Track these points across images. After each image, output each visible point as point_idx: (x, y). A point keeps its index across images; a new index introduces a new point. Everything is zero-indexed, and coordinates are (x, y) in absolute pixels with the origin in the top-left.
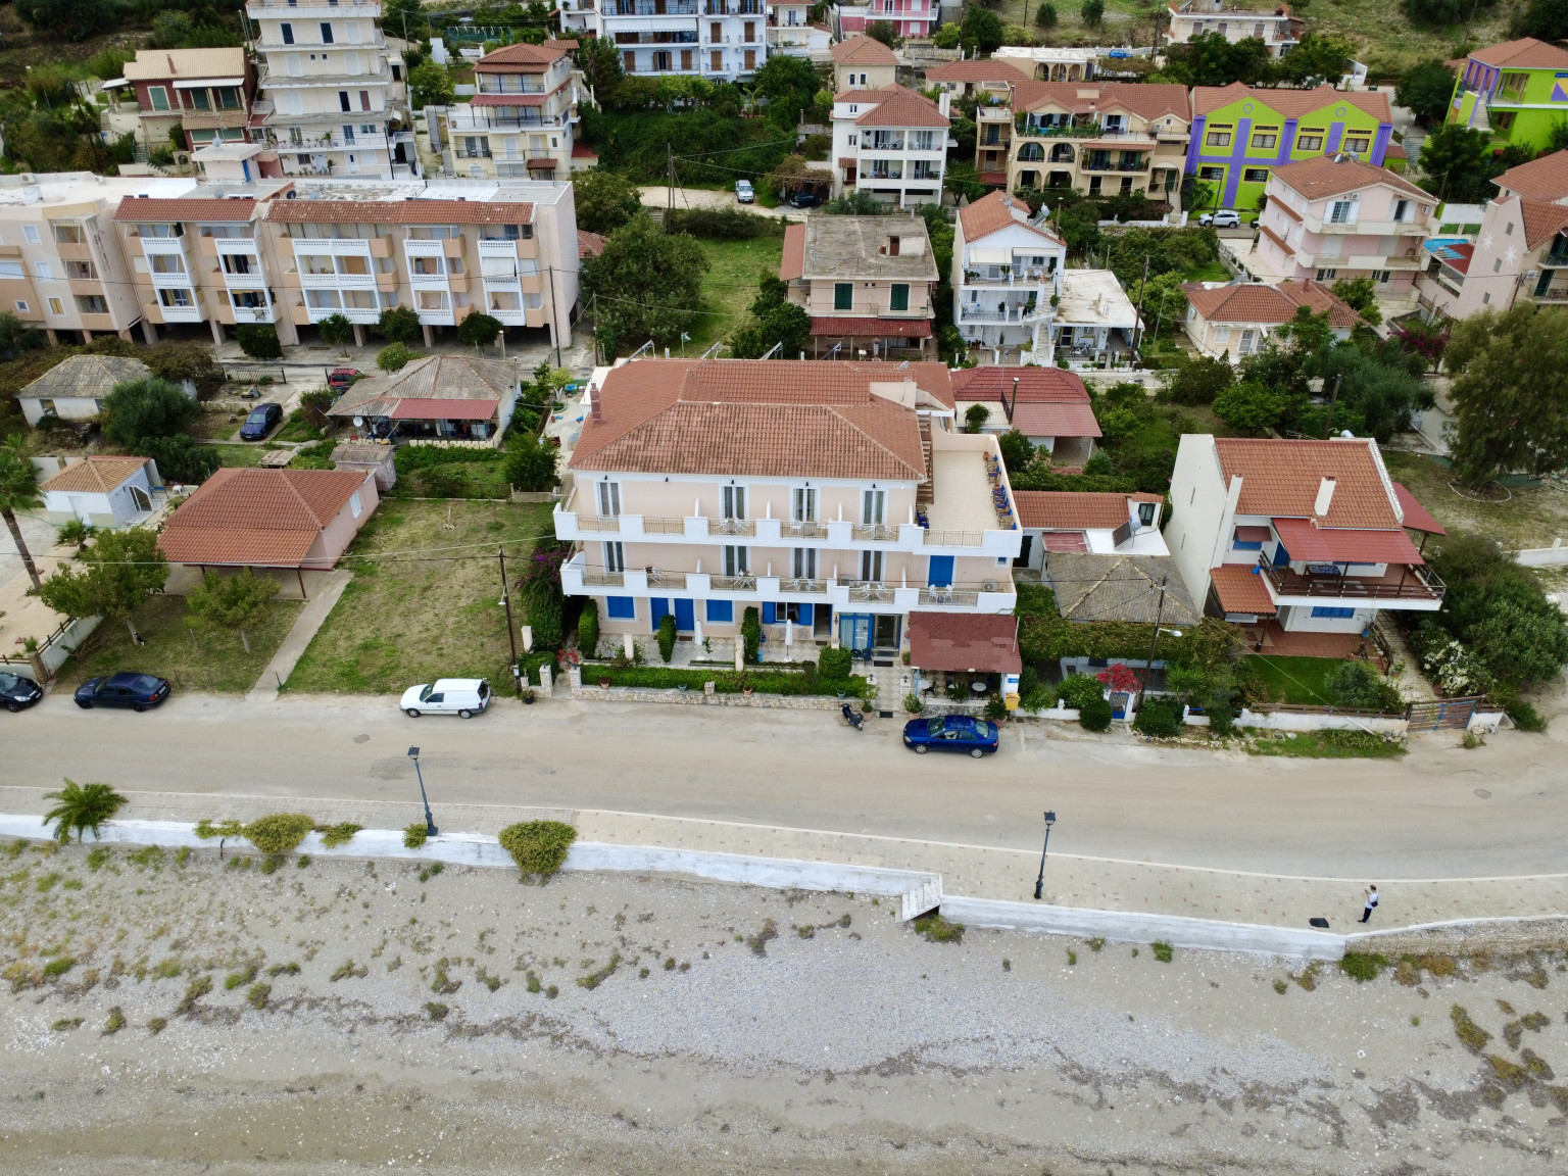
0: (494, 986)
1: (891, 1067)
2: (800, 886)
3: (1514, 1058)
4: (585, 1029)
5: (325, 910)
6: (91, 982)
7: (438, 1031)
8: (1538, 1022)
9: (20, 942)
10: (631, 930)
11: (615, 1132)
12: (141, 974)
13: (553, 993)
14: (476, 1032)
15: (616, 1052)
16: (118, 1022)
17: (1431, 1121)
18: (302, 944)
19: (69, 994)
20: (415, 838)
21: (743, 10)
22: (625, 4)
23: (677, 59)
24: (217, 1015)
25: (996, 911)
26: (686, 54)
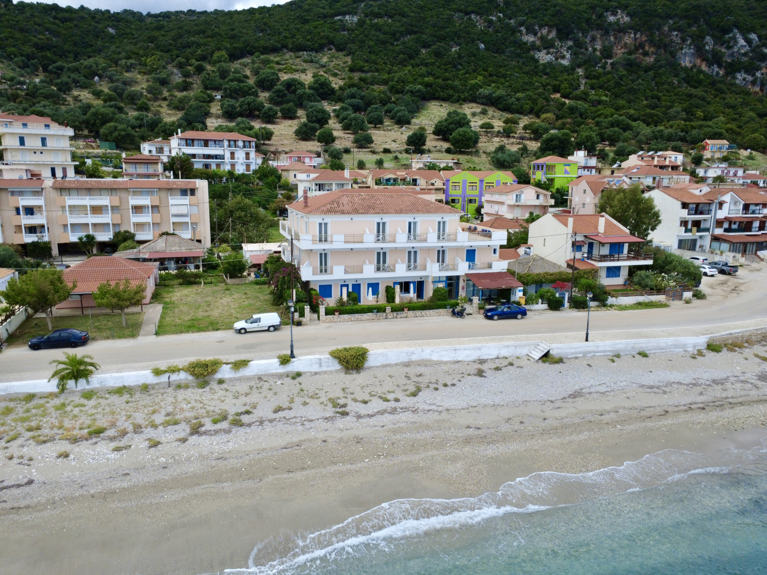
0: (365, 402)
1: (574, 396)
2: (482, 358)
4: (426, 407)
5: (247, 394)
6: (124, 433)
7: (350, 418)
9: (60, 428)
10: (416, 379)
11: (472, 431)
12: (154, 426)
13: (397, 400)
15: (447, 410)
16: (155, 444)
18: (245, 405)
19: (112, 439)
20: (284, 361)
21: (244, 147)
22: (190, 142)
23: (214, 167)
24: (217, 432)
25: (574, 348)
26: (218, 165)
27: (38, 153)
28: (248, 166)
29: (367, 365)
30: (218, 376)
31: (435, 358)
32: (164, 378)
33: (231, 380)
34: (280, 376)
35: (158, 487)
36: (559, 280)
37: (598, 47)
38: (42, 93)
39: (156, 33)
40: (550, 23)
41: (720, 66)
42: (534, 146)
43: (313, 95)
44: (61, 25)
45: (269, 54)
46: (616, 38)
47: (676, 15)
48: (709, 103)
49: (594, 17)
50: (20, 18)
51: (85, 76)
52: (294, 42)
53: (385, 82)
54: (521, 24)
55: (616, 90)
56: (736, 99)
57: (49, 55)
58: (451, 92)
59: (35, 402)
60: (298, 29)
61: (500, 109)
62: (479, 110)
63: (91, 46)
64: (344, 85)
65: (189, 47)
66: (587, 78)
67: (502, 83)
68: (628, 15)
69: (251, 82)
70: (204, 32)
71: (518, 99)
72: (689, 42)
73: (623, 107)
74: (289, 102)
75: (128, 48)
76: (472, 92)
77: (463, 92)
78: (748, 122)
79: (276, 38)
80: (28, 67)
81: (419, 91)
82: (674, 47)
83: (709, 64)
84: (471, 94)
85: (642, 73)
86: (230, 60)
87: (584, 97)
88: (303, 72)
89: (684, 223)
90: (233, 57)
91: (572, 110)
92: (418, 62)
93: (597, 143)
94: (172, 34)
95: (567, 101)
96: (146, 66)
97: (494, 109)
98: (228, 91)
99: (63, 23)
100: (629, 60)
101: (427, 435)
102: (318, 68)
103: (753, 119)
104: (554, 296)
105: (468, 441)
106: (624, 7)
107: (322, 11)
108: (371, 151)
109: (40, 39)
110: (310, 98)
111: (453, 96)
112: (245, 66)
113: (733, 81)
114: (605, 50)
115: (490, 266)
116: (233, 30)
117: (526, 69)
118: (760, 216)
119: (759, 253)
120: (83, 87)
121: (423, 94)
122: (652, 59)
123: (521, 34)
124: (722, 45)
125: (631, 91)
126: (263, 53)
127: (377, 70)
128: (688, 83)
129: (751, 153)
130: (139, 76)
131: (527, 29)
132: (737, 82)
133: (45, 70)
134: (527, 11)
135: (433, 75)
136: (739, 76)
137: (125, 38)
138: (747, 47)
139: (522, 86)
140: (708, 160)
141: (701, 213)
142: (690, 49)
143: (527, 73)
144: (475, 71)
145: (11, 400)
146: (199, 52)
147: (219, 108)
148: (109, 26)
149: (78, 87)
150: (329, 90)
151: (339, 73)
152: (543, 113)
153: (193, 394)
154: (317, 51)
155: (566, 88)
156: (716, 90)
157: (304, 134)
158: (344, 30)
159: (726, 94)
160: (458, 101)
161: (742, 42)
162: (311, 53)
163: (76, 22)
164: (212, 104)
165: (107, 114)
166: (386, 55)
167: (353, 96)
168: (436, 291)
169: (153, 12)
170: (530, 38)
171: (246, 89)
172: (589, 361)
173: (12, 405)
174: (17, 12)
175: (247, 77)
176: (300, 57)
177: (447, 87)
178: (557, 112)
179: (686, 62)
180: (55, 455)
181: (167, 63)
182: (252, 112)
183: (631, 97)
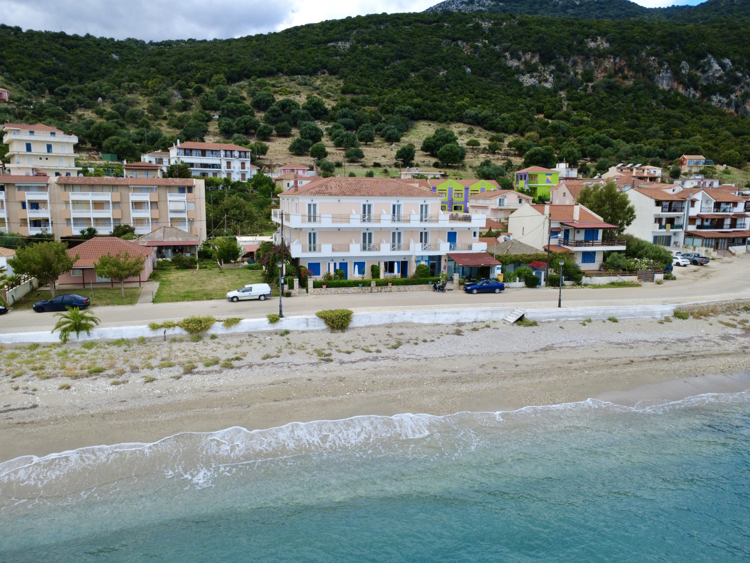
0: (349, 353)
2: (460, 321)
4: (405, 356)
5: (238, 346)
6: (122, 372)
7: (334, 364)
8: (745, 321)
9: (62, 368)
10: (398, 337)
11: (448, 374)
12: (150, 368)
13: (379, 351)
14: (353, 362)
15: (426, 359)
16: (151, 380)
19: (110, 376)
20: (273, 320)
21: (240, 157)
22: (188, 152)
23: (210, 175)
24: (208, 372)
25: (547, 313)
26: (215, 174)
27: (44, 159)
28: (243, 175)
29: (351, 325)
30: (211, 332)
31: (416, 320)
32: (160, 333)
33: (223, 336)
34: (270, 333)
35: (153, 410)
36: (535, 261)
37: (580, 71)
38: (48, 112)
39: (157, 58)
40: (533, 49)
41: (696, 89)
42: (518, 161)
43: (307, 114)
44: (68, 51)
45: (265, 77)
46: (596, 63)
47: (652, 42)
48: (686, 123)
49: (575, 43)
50: (29, 44)
51: (89, 97)
52: (289, 66)
53: (376, 104)
54: (506, 50)
55: (597, 111)
56: (712, 120)
57: (55, 78)
58: (439, 112)
59: (39, 350)
60: (293, 54)
61: (486, 129)
62: (465, 129)
63: (96, 70)
64: (337, 106)
65: (189, 71)
66: (569, 100)
67: (488, 105)
68: (607, 41)
69: (248, 102)
70: (203, 58)
71: (503, 119)
72: (666, 66)
73: (604, 127)
74: (283, 121)
75: (130, 72)
76: (459, 113)
77: (450, 113)
78: (724, 140)
79: (272, 62)
80: (35, 89)
81: (408, 111)
82: (652, 71)
83: (686, 88)
84: (458, 115)
85: (622, 95)
86: (228, 83)
87: (567, 117)
88: (297, 94)
89: (658, 220)
90: (231, 80)
91: (555, 129)
92: (408, 84)
93: (579, 159)
94: (173, 59)
95: (550, 121)
96: (148, 88)
97: (480, 128)
98: (226, 111)
99: (69, 49)
100: (609, 83)
101: (406, 376)
102: (312, 91)
103: (729, 138)
104: (531, 274)
105: (443, 380)
106: (604, 34)
107: (316, 37)
108: (362, 165)
109: (47, 64)
110: (303, 118)
111: (441, 116)
112: (242, 88)
113: (709, 103)
114: (586, 74)
115: (470, 247)
116: (231, 55)
117: (511, 91)
118: (731, 214)
119: (730, 248)
120: (87, 107)
121: (412, 114)
122: (631, 83)
123: (506, 59)
124: (697, 69)
125: (611, 111)
126: (259, 77)
127: (368, 93)
128: (666, 104)
129: (727, 168)
130: (141, 98)
131: (512, 54)
132: (713, 104)
133: (51, 92)
134: (511, 37)
135: (421, 97)
136: (714, 98)
137: (128, 64)
138: (722, 71)
139: (506, 107)
140: (685, 174)
141: (675, 211)
142: (667, 72)
143: (512, 95)
144: (461, 93)
145: (16, 348)
146: (199, 75)
147: (217, 126)
148: (113, 52)
149: (82, 107)
150: (322, 110)
151: (332, 94)
152: (527, 132)
153: (188, 346)
154: (311, 75)
155: (549, 110)
156: (693, 111)
157: (298, 150)
158: (337, 55)
159: (702, 114)
160: (445, 121)
161: (716, 66)
162: (305, 77)
163: (81, 49)
164: (210, 123)
165: (110, 129)
166: (377, 78)
167: (345, 116)
168: (419, 268)
169: (155, 41)
170: (514, 63)
171: (243, 109)
172: (561, 324)
173: (17, 352)
174: (26, 39)
175: (244, 98)
176: (294, 80)
177: (435, 108)
178: (540, 130)
179: (664, 85)
180: (57, 387)
181: (168, 86)
182: (248, 129)
183: (612, 117)
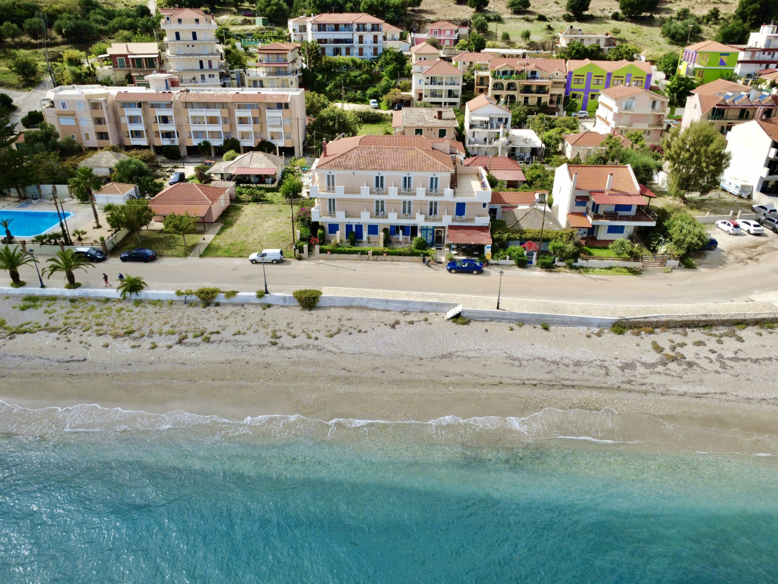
0: (294, 337)
1: (443, 357)
3: (673, 354)
4: (330, 348)
5: (227, 318)
7: (275, 348)
8: (682, 345)
9: (113, 326)
10: (344, 322)
11: (343, 373)
12: (161, 334)
13: (317, 339)
14: (289, 348)
15: (341, 353)
16: (154, 347)
17: (641, 369)
18: (220, 326)
19: (135, 339)
20: (260, 295)
21: (373, 30)
23: (343, 50)
24: (191, 344)
26: (348, 52)
27: (190, 46)
28: (376, 50)
29: (318, 304)
30: (216, 300)
31: (370, 305)
32: (183, 298)
33: (224, 304)
34: (256, 305)
104: (520, 254)
108: (525, 18)
145: (97, 301)
173: (96, 304)
